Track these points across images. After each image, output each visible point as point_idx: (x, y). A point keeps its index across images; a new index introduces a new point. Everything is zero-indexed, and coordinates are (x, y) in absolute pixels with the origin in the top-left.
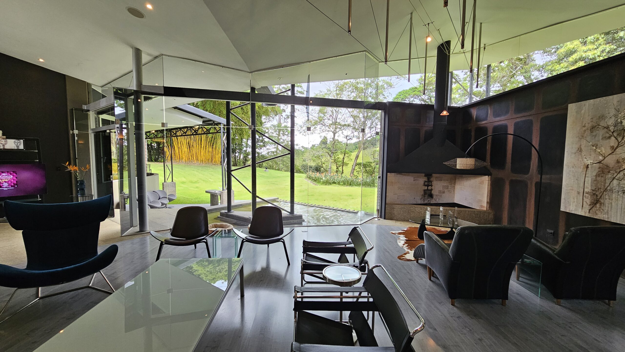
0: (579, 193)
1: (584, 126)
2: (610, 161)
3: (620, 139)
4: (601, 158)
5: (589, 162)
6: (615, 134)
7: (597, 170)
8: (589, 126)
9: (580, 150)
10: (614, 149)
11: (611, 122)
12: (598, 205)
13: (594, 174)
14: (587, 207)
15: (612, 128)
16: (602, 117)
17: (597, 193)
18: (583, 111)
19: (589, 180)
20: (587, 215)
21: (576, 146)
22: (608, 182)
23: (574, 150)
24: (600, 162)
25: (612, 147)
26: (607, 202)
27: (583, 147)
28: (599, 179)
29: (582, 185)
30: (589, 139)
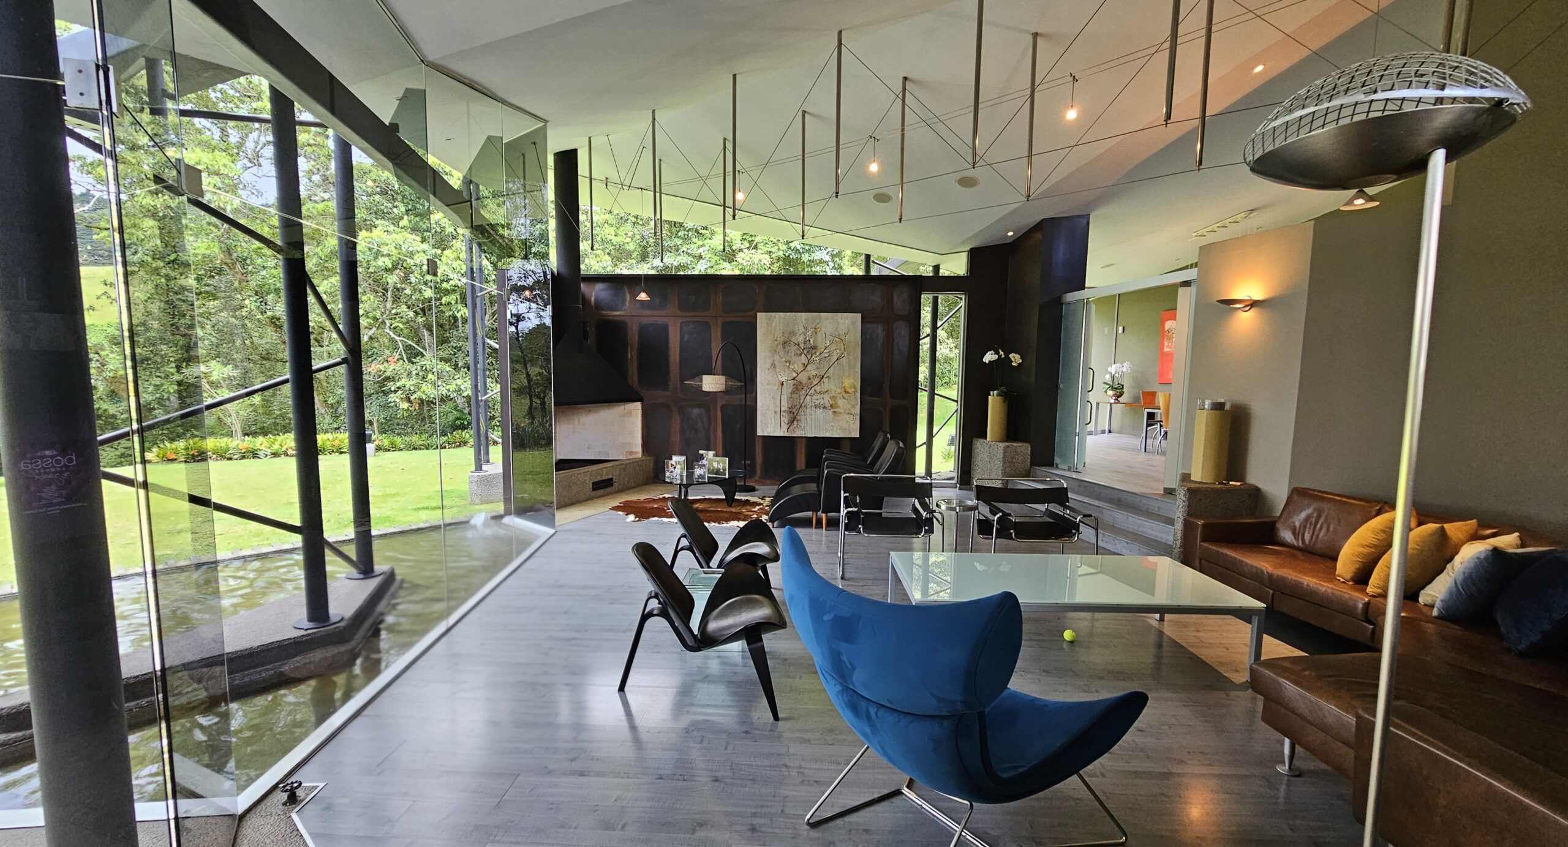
0: (776, 413)
1: (776, 340)
2: (803, 377)
3: (809, 357)
4: (795, 375)
5: (783, 379)
6: (805, 352)
7: (792, 387)
8: (781, 340)
9: (773, 365)
10: (805, 366)
11: (801, 339)
12: (795, 423)
13: (790, 391)
14: (785, 427)
15: (802, 345)
16: (793, 333)
17: (794, 411)
18: (774, 324)
19: (785, 398)
20: (786, 434)
21: (769, 362)
22: (802, 398)
23: (768, 366)
24: (794, 379)
25: (804, 364)
26: (803, 418)
27: (776, 363)
28: (794, 396)
29: (778, 404)
30: (782, 354)
